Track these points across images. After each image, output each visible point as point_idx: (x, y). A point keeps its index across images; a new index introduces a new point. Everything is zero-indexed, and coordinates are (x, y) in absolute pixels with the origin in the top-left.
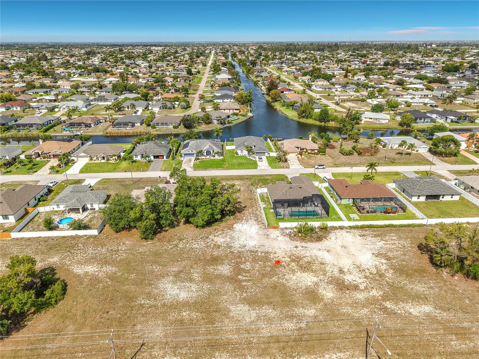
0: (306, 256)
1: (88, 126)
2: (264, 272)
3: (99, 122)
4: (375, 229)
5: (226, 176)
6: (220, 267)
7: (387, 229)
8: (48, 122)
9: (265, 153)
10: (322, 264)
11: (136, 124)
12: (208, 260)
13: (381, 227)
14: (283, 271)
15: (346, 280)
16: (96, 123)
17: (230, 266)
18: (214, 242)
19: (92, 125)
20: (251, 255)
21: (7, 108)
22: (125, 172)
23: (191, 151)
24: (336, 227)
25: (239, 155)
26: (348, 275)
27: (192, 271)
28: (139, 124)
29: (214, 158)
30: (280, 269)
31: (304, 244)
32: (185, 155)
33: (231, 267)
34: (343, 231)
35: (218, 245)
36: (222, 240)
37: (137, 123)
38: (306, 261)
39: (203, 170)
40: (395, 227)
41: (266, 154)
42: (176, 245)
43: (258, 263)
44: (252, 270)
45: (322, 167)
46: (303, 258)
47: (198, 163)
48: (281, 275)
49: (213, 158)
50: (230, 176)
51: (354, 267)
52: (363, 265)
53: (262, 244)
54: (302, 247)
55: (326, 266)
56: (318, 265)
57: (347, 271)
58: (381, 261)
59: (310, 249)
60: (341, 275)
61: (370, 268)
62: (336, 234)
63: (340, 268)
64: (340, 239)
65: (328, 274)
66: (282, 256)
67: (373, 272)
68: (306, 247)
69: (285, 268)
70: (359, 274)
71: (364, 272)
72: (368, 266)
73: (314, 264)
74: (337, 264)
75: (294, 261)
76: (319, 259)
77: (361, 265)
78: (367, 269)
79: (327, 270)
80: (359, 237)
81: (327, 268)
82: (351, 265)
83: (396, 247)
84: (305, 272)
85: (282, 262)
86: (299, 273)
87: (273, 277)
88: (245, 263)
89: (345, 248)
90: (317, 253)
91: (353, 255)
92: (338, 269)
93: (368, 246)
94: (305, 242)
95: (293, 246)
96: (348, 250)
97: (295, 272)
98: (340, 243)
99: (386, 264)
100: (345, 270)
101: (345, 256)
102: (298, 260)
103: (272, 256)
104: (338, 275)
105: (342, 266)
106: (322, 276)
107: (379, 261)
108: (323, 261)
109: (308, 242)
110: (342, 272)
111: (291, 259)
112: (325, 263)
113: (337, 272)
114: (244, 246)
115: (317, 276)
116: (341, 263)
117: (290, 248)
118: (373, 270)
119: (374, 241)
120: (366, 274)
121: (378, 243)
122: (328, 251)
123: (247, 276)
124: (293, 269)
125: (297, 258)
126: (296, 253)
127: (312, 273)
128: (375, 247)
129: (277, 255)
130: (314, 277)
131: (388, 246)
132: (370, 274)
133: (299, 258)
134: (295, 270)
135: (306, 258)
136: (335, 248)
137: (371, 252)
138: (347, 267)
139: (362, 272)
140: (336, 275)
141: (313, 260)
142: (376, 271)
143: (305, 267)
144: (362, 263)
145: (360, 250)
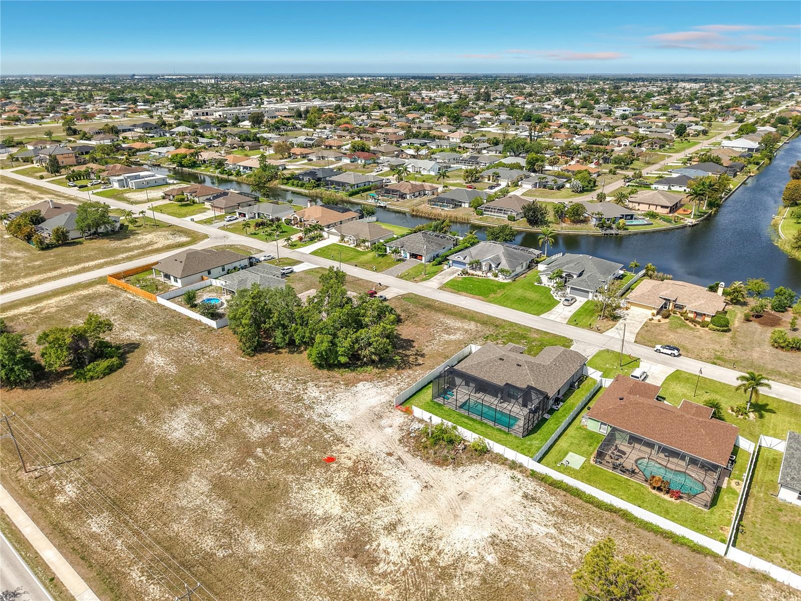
1: (403, 196)
2: (293, 461)
3: (422, 193)
4: (579, 502)
5: (469, 311)
6: (258, 426)
7: (607, 514)
8: (367, 183)
9: (588, 292)
10: (384, 498)
11: (463, 204)
12: (262, 410)
13: (599, 505)
14: (317, 474)
15: (375, 544)
16: (417, 194)
17: (271, 431)
18: (302, 393)
19: (408, 196)
20: (316, 431)
21: (353, 160)
22: (356, 266)
23: (462, 259)
24: (506, 459)
25: (543, 285)
26: (393, 538)
27: (227, 413)
28: (467, 205)
29: (495, 279)
30: (318, 470)
31: (407, 457)
32: (454, 262)
33: (269, 433)
34: (510, 473)
35: (302, 398)
36: (316, 394)
37: (465, 203)
38: (369, 481)
39: (452, 292)
40: (628, 521)
41: (591, 295)
42: (261, 376)
43: (306, 446)
44: (285, 451)
45: (669, 352)
46: (373, 473)
47: (460, 279)
48: (305, 478)
49: (492, 278)
50: (476, 312)
51: (423, 535)
52: (444, 540)
53: (351, 425)
54: (399, 459)
55: (385, 504)
56: (375, 496)
57: (400, 532)
58: (487, 554)
59: (404, 468)
60: (382, 531)
61: (448, 553)
62: (485, 470)
63: (399, 520)
64: (479, 480)
65: (366, 517)
66: (349, 455)
67: (441, 562)
68: (403, 463)
69: (326, 472)
70: (413, 548)
71: (425, 553)
72: (450, 548)
73: (372, 492)
74: (404, 512)
75: (354, 470)
76: (391, 490)
77: (440, 539)
78: (438, 551)
79: (375, 511)
80: (518, 497)
81: (380, 509)
82: (424, 529)
83: (562, 554)
84: (340, 494)
85: (336, 463)
86: (330, 491)
87: (293, 473)
88: (293, 437)
89: (463, 499)
90: (404, 479)
91: (456, 516)
92: (394, 520)
93: (508, 520)
94: (415, 454)
95: (387, 450)
96: (461, 506)
97: (330, 485)
98: (466, 487)
99: (488, 564)
100: (401, 529)
101: (438, 510)
102: (361, 472)
103: (338, 447)
104: (378, 527)
105: (407, 521)
106: (353, 515)
107: (483, 552)
108: (393, 495)
109: (419, 457)
110: (392, 528)
111: (354, 465)
112: (390, 500)
113: (383, 524)
114: (326, 416)
115: (348, 510)
116: (415, 515)
117: (377, 451)
118: (446, 559)
119: (535, 519)
120: (423, 556)
121: (539, 527)
122: (426, 487)
123: (266, 454)
124: (333, 481)
125: (363, 470)
126: (374, 463)
127: (348, 501)
128: (520, 529)
129: (346, 449)
130: (340, 508)
131: (548, 542)
132: (428, 561)
133: (366, 471)
134: (332, 483)
135: (377, 477)
136: (445, 489)
137: (496, 532)
138: (412, 527)
139: (423, 550)
140: (375, 527)
141: (379, 486)
142: (449, 563)
143: (352, 488)
144: (449, 536)
145: (481, 517)
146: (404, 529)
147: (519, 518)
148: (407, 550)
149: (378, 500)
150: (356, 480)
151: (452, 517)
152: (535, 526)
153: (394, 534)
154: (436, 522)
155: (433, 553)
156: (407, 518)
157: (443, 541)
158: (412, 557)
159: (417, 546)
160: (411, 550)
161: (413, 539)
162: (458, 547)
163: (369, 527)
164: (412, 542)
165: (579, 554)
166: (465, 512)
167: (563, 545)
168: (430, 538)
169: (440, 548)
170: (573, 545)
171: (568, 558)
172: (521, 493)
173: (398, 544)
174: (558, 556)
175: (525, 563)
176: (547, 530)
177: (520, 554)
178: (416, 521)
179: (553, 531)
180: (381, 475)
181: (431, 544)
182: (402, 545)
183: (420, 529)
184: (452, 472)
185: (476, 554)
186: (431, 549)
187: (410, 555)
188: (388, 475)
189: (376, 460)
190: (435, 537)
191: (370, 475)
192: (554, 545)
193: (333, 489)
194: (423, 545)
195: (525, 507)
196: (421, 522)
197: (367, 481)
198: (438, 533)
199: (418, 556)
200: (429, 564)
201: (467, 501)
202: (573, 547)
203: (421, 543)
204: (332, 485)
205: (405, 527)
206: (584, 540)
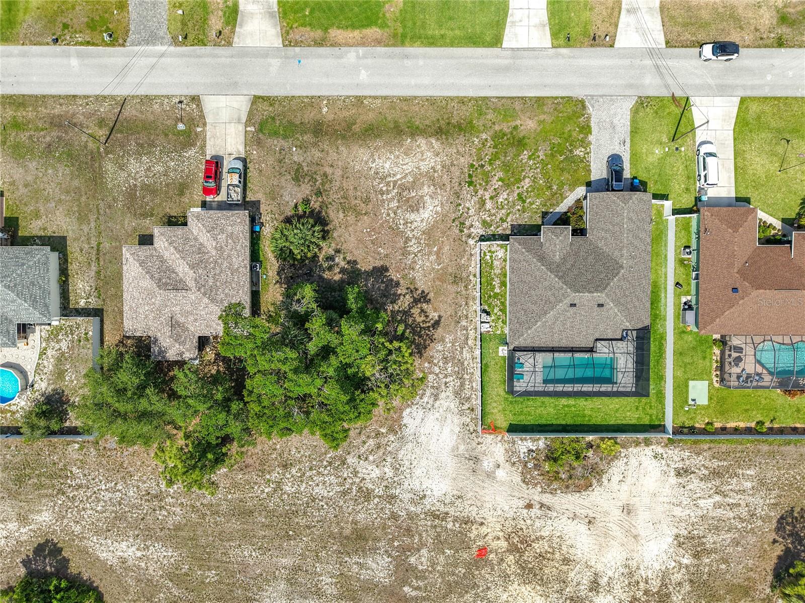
0: (541, 536)
2: (451, 579)
4: (724, 448)
6: (369, 561)
10: (566, 561)
12: (347, 538)
14: (487, 576)
17: (390, 559)
18: (358, 480)
20: (432, 526)
26: (604, 594)
27: (318, 569)
30: (483, 572)
31: (547, 499)
33: (391, 562)
34: (649, 451)
35: (367, 488)
36: (376, 473)
38: (538, 551)
42: (279, 484)
43: (444, 553)
44: (431, 572)
46: (533, 541)
48: (481, 589)
51: (623, 574)
52: (642, 567)
53: (459, 494)
54: (542, 505)
55: (571, 567)
56: (557, 565)
57: (605, 584)
58: (681, 559)
59: (555, 514)
60: (590, 594)
61: (653, 577)
62: (626, 463)
63: (595, 574)
64: (629, 480)
65: (568, 590)
66: (494, 534)
67: (652, 588)
68: (549, 509)
69: (492, 569)
70: (625, 591)
71: (636, 588)
72: (651, 571)
73: (550, 562)
74: (593, 564)
75: (513, 549)
76: (564, 548)
77: (638, 568)
78: (644, 580)
79: (569, 579)
80: (673, 480)
81: (572, 575)
82: (620, 568)
83: (734, 518)
84: (527, 584)
85: (491, 552)
86: (515, 586)
87: (467, 592)
88: (419, 550)
89: (629, 513)
90: (566, 528)
91: (635, 537)
92: (591, 577)
93: (678, 511)
94: (552, 489)
95: (521, 503)
96: (633, 522)
97: (510, 581)
98: (623, 497)
99: (687, 567)
100: (603, 581)
101: (618, 541)
102: (522, 546)
103: (475, 532)
104: (585, 592)
105: (602, 569)
106: (556, 596)
107: (678, 558)
108: (570, 552)
109: (559, 492)
110: (596, 585)
111: (509, 543)
112: (572, 559)
113: (586, 587)
114: (421, 499)
115: (548, 594)
116: (604, 560)
117: (515, 510)
118: (655, 583)
119: (698, 495)
120: (637, 593)
121: (705, 501)
122: (590, 522)
123: (418, 588)
124: (507, 574)
125: (522, 543)
126: (524, 527)
127: (540, 585)
128: (692, 514)
129: (484, 530)
130: (539, 597)
131: (719, 512)
132: (644, 594)
133: (526, 542)
134: (509, 577)
135: (540, 542)
136: (607, 513)
137: (675, 531)
138: (610, 574)
139: (633, 587)
140: (582, 593)
141: (551, 551)
142: (659, 585)
143: (531, 570)
144: (643, 561)
145: (656, 523)
146: (606, 579)
147: (685, 503)
148: (622, 596)
149: (563, 566)
150: (526, 558)
151: (633, 540)
152: (702, 503)
153: (601, 590)
154: (625, 555)
155: (642, 585)
156: (600, 567)
157: (642, 569)
158: (629, 599)
159: (626, 588)
160: (624, 594)
161: (618, 583)
162: (657, 566)
163: (578, 597)
164: (620, 587)
165: (746, 509)
166: (639, 526)
167: (732, 506)
168: (631, 573)
169: (644, 577)
170: (738, 502)
171: (740, 518)
172: (672, 473)
173: (611, 597)
174: (732, 521)
175: (712, 546)
176: (712, 500)
177: (704, 540)
178: (609, 565)
179: (718, 498)
180: (542, 538)
181: (636, 578)
182: (614, 595)
183: (617, 571)
184: (600, 489)
185: (673, 564)
186: (638, 582)
187: (627, 599)
188: (548, 533)
189: (522, 522)
190: (633, 570)
191: (533, 544)
192: (725, 512)
193: (517, 583)
194: (630, 584)
195: (684, 487)
196: (613, 563)
197: (537, 553)
198: (633, 564)
199: (633, 596)
200: (645, 597)
201: (633, 514)
202: (740, 505)
203: (627, 583)
204: (511, 579)
205: (604, 577)
206: (744, 491)
